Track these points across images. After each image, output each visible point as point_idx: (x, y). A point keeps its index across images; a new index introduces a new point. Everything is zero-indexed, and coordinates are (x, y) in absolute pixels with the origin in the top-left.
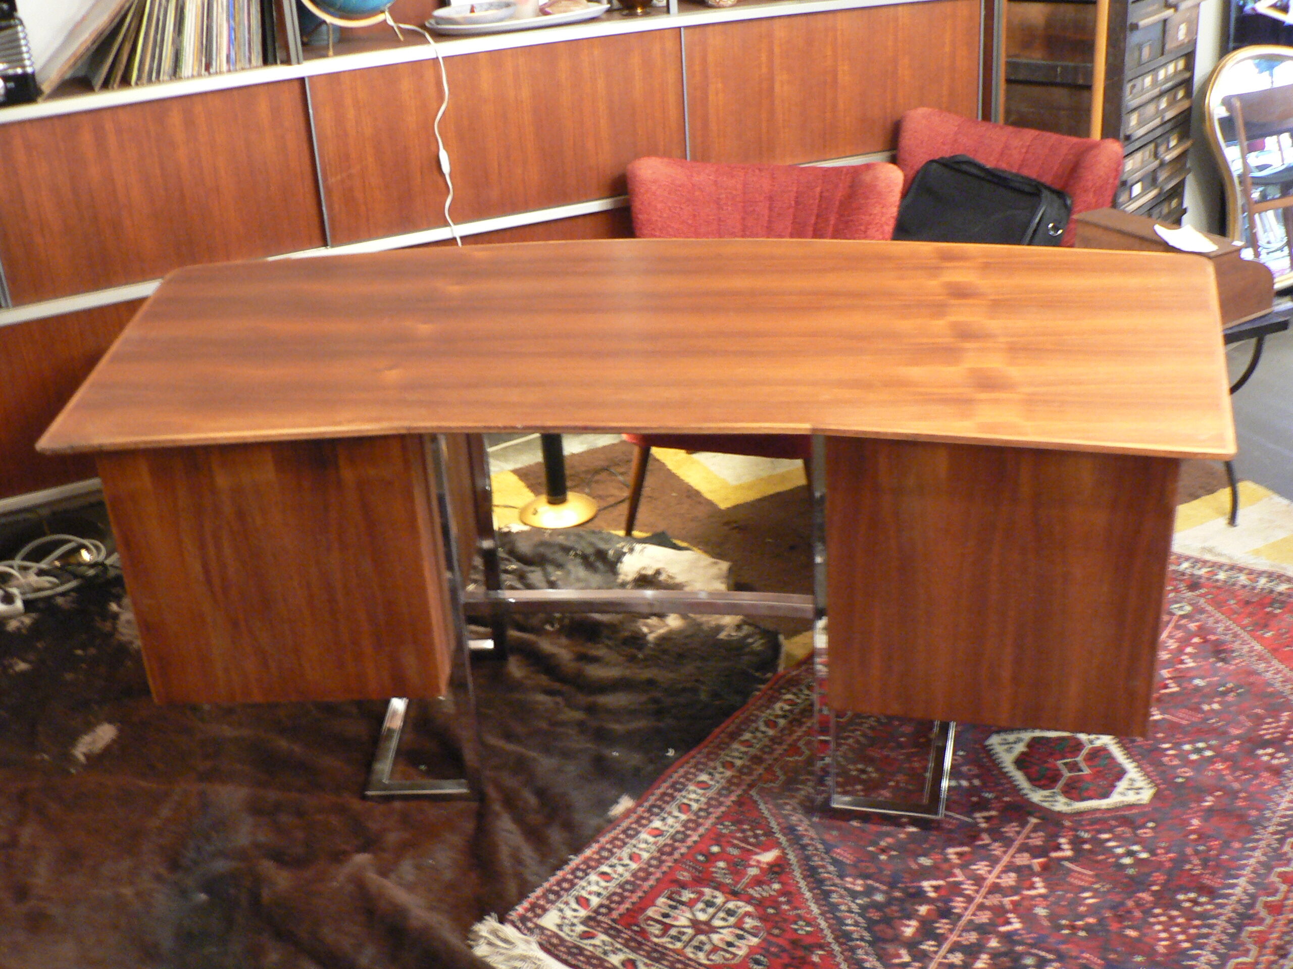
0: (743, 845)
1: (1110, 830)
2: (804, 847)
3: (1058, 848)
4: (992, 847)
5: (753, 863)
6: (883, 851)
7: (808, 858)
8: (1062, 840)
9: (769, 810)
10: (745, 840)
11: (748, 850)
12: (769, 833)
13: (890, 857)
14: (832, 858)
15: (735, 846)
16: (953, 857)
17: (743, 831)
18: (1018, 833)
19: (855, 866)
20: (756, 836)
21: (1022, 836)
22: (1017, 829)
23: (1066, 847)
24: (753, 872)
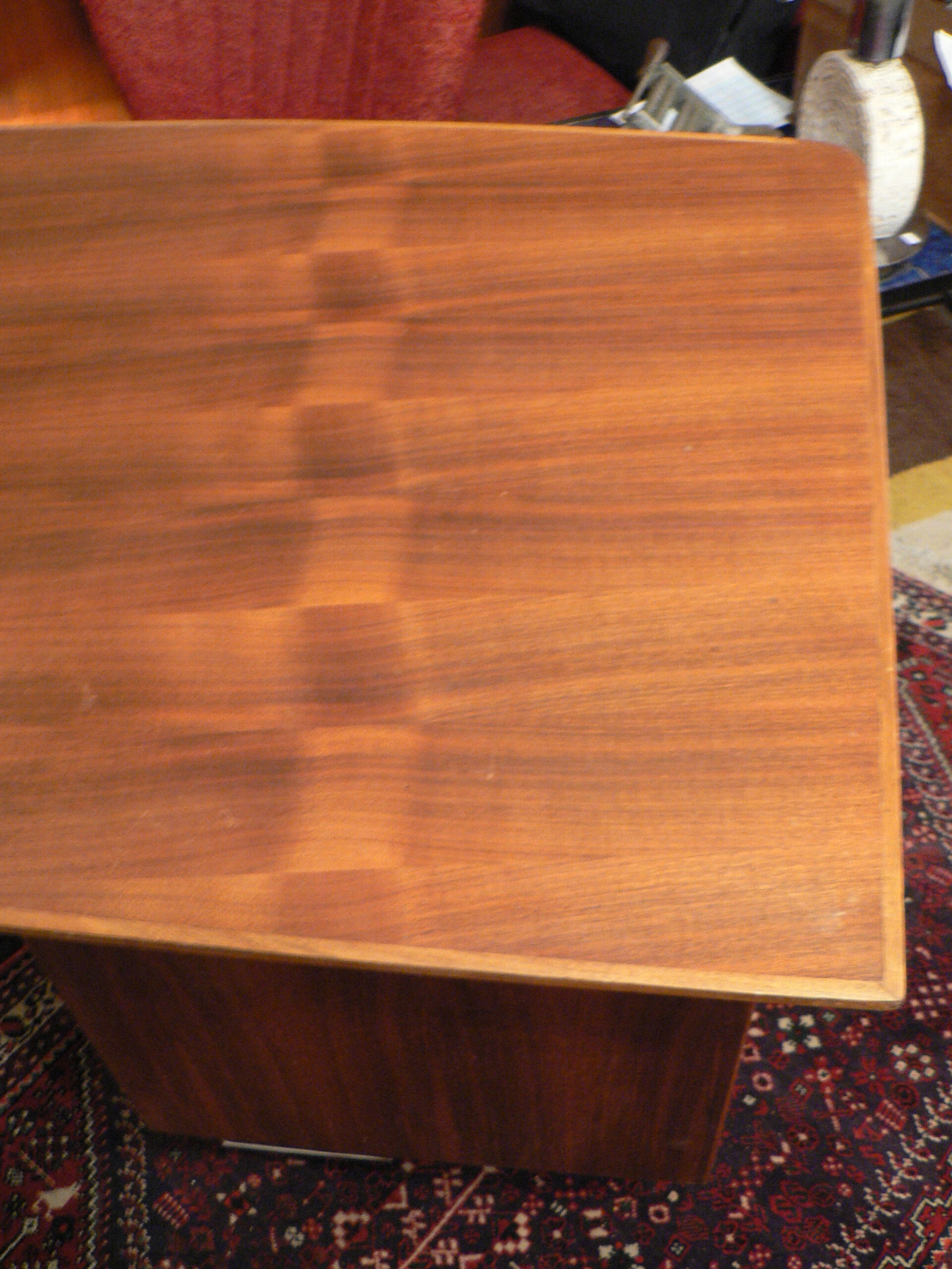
0: (33, 1165)
1: (604, 1203)
2: (118, 1184)
3: (511, 1234)
4: (405, 1220)
5: (35, 1207)
6: (238, 1204)
7: (118, 1209)
8: (521, 1219)
9: (93, 1095)
10: (37, 1154)
11: (37, 1178)
12: (78, 1145)
13: (244, 1219)
14: (153, 1214)
15: (21, 1167)
16: (339, 1232)
17: (42, 1135)
18: (456, 1192)
19: (184, 1232)
20: (56, 1148)
21: (461, 1200)
22: (457, 1183)
23: (523, 1232)
24: (30, 1226)
